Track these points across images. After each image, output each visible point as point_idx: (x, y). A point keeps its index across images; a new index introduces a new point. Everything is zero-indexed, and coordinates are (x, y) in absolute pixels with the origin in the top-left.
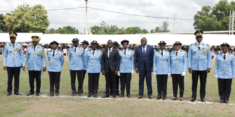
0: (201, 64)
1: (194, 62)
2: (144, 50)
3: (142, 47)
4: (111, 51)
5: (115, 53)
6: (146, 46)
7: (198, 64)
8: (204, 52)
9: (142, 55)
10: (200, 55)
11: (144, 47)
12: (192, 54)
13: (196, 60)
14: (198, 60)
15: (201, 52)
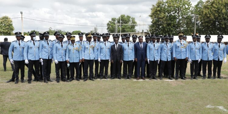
0: (183, 54)
1: (178, 53)
2: (141, 46)
3: (140, 43)
4: (117, 46)
5: (120, 47)
6: (142, 43)
7: (181, 55)
8: (184, 46)
9: (140, 49)
10: (182, 48)
11: (141, 44)
12: (176, 48)
13: (179, 52)
14: (181, 52)
15: (182, 46)
